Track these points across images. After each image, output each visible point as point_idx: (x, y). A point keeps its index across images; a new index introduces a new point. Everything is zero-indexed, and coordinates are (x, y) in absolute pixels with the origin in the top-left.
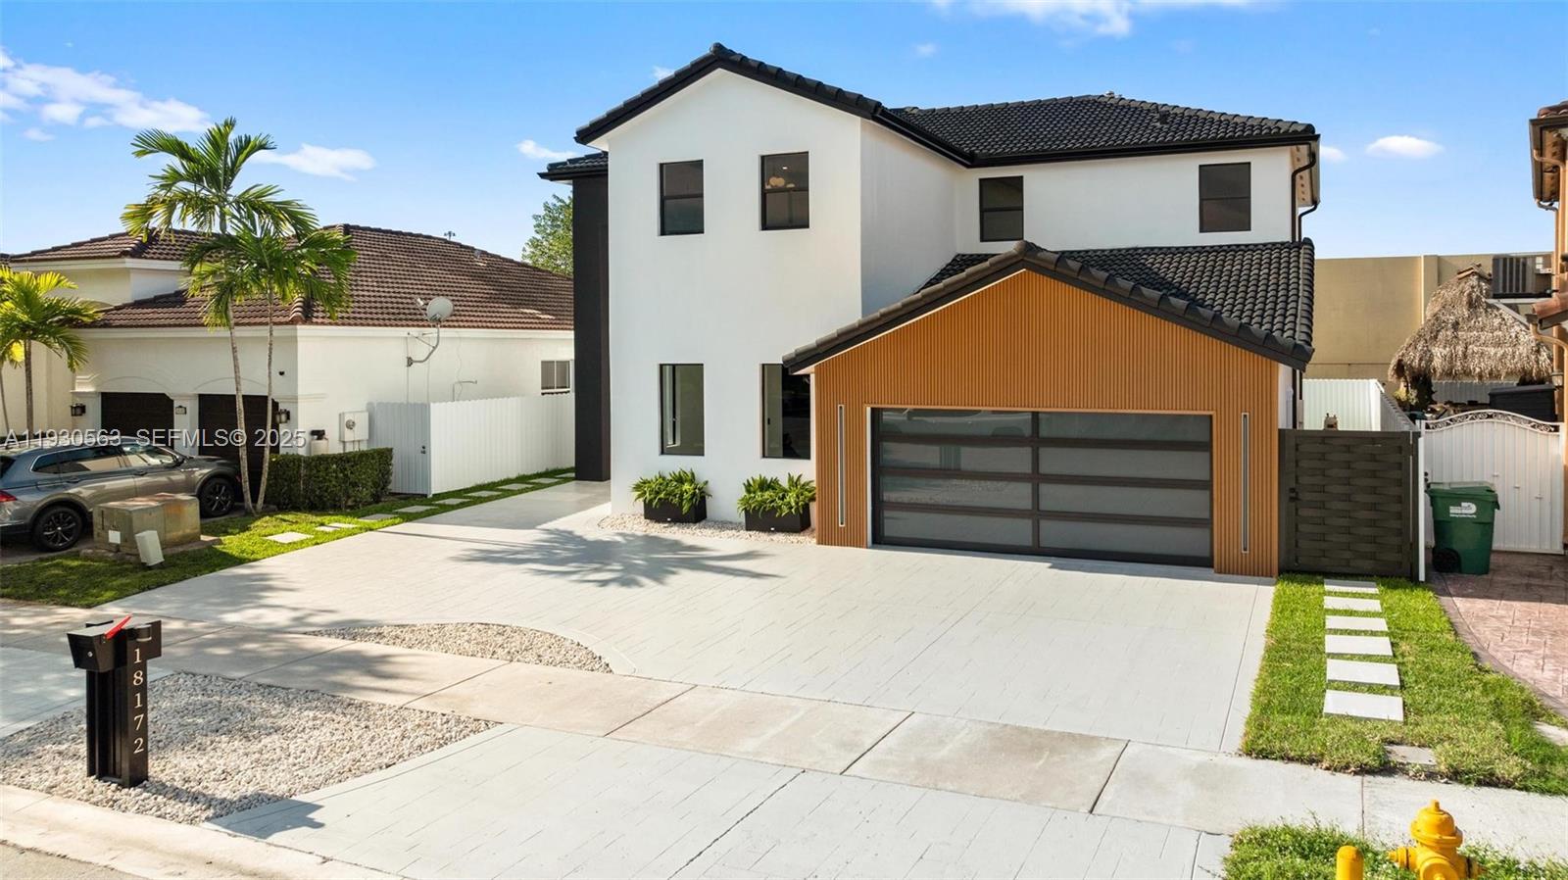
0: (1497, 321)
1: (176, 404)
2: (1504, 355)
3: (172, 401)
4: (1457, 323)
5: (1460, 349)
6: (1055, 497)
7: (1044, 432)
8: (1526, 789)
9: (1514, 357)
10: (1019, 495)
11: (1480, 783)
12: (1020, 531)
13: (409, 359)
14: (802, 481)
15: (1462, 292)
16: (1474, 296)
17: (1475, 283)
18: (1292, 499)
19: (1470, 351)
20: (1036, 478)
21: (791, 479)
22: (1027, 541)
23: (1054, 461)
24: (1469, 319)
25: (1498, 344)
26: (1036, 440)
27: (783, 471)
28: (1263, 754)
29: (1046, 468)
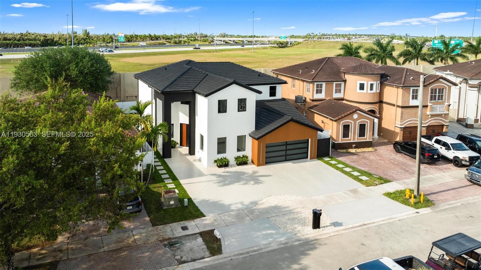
6: (289, 152)
7: (287, 143)
8: (385, 183)
10: (283, 153)
11: (382, 184)
12: (284, 158)
14: (245, 155)
18: (318, 148)
20: (286, 150)
21: (243, 155)
23: (289, 147)
26: (286, 144)
27: (241, 154)
28: (368, 186)
29: (288, 148)
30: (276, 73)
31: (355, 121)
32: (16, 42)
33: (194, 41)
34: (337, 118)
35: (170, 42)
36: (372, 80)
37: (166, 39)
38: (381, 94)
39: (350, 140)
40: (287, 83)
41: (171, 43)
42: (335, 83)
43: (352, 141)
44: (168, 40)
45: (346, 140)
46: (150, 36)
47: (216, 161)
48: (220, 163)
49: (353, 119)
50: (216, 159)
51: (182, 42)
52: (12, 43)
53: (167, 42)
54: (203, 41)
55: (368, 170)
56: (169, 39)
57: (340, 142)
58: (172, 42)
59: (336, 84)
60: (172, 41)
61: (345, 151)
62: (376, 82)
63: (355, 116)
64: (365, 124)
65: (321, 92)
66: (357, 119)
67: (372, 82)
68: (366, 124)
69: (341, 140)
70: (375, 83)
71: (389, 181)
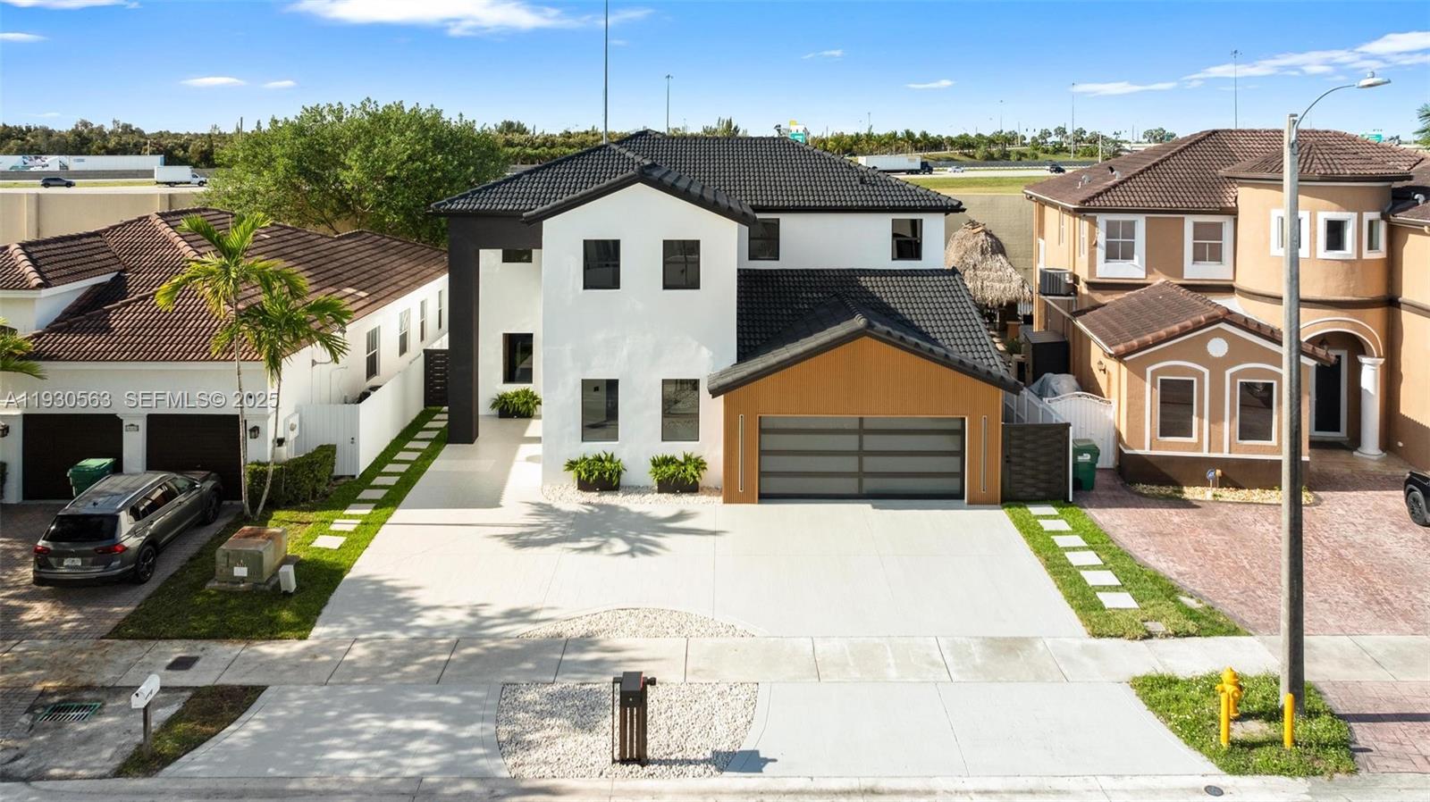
0: (998, 264)
1: (125, 423)
2: (1005, 288)
3: (122, 420)
4: (975, 265)
5: (979, 284)
6: (872, 464)
7: (866, 426)
8: (1200, 636)
9: (1010, 290)
10: (850, 464)
11: (1184, 636)
12: (851, 485)
13: (313, 361)
14: (694, 457)
15: (977, 244)
16: (984, 247)
17: (984, 238)
18: (1007, 462)
19: (985, 285)
20: (861, 453)
21: (685, 456)
22: (854, 491)
23: (872, 442)
24: (982, 262)
25: (1001, 281)
26: (862, 430)
27: (678, 449)
28: (1101, 636)
29: (867, 447)
30: (1037, 198)
31: (1217, 366)
32: (529, 151)
33: (1054, 154)
34: (1121, 347)
35: (973, 157)
36: (1335, 206)
37: (962, 149)
38: (1392, 266)
39: (1198, 446)
40: (964, 210)
41: (975, 158)
42: (1189, 222)
43: (1205, 454)
44: (966, 151)
45: (1175, 447)
46: (909, 135)
47: (572, 465)
48: (583, 473)
49: (1206, 359)
50: (574, 458)
51: (1013, 157)
52: (518, 154)
53: (965, 155)
54: (1084, 155)
55: (1180, 574)
56: (970, 146)
57: (1146, 451)
58: (977, 156)
59: (1196, 225)
60: (979, 153)
61: (1168, 490)
62: (1355, 215)
63: (1217, 348)
64: (1272, 384)
65: (1128, 254)
66: (1224, 358)
67: (1337, 215)
68: (1275, 382)
69: (1149, 444)
70: (1349, 217)
71: (1234, 632)
